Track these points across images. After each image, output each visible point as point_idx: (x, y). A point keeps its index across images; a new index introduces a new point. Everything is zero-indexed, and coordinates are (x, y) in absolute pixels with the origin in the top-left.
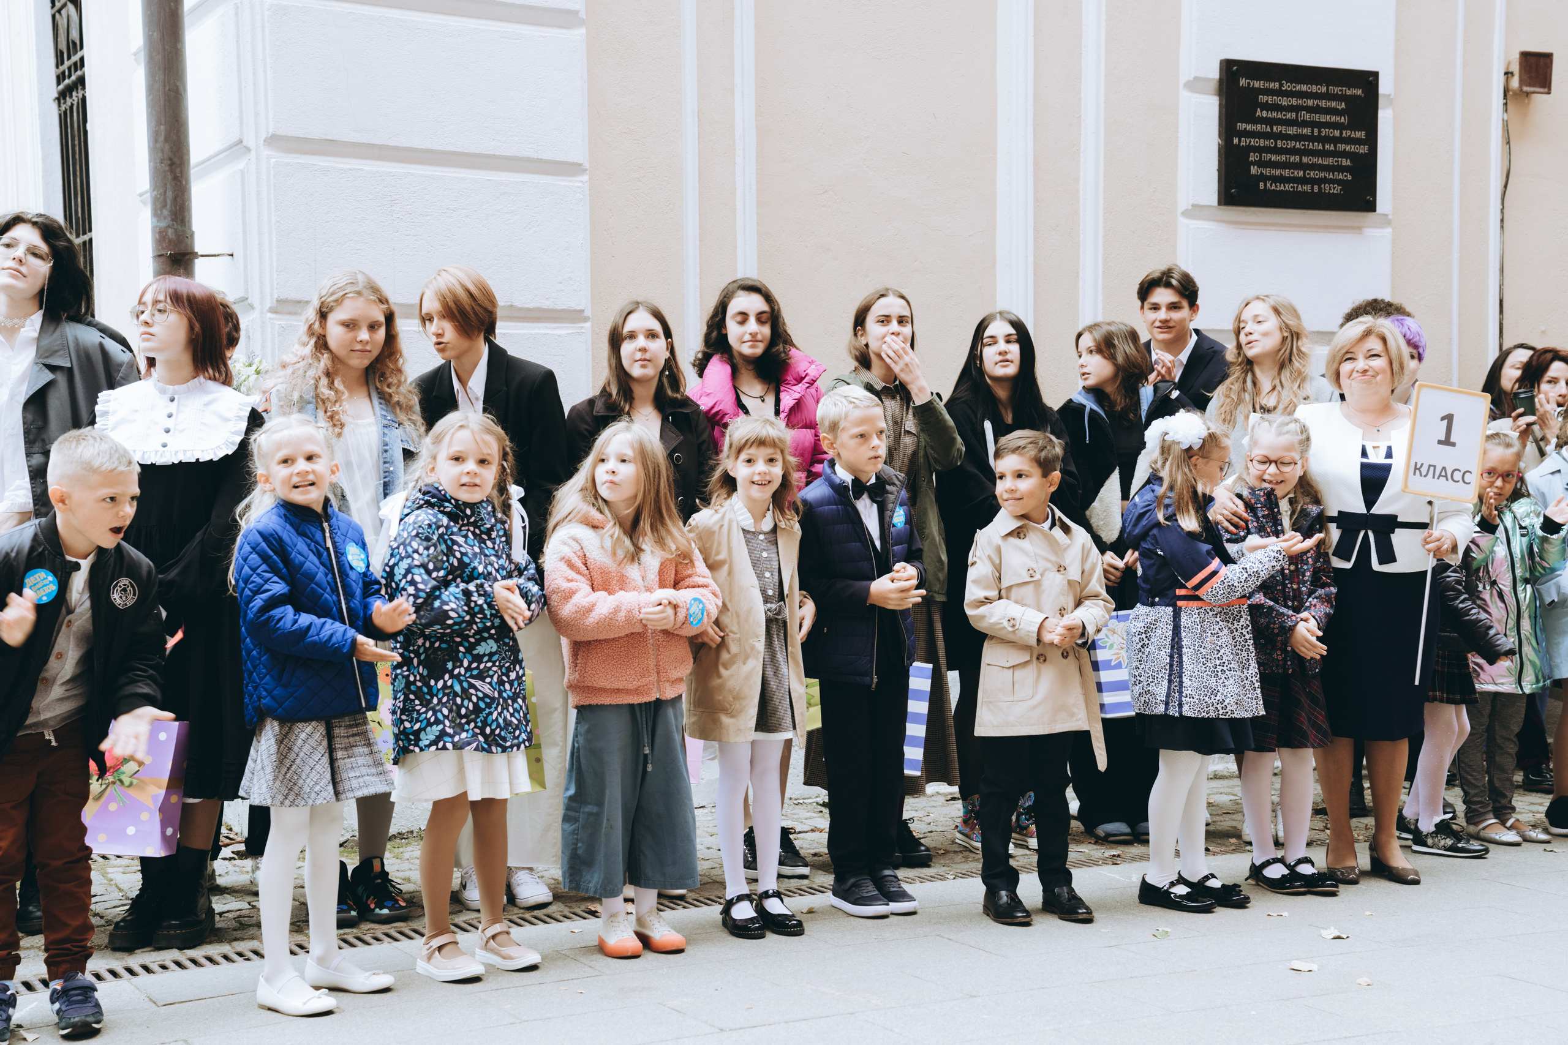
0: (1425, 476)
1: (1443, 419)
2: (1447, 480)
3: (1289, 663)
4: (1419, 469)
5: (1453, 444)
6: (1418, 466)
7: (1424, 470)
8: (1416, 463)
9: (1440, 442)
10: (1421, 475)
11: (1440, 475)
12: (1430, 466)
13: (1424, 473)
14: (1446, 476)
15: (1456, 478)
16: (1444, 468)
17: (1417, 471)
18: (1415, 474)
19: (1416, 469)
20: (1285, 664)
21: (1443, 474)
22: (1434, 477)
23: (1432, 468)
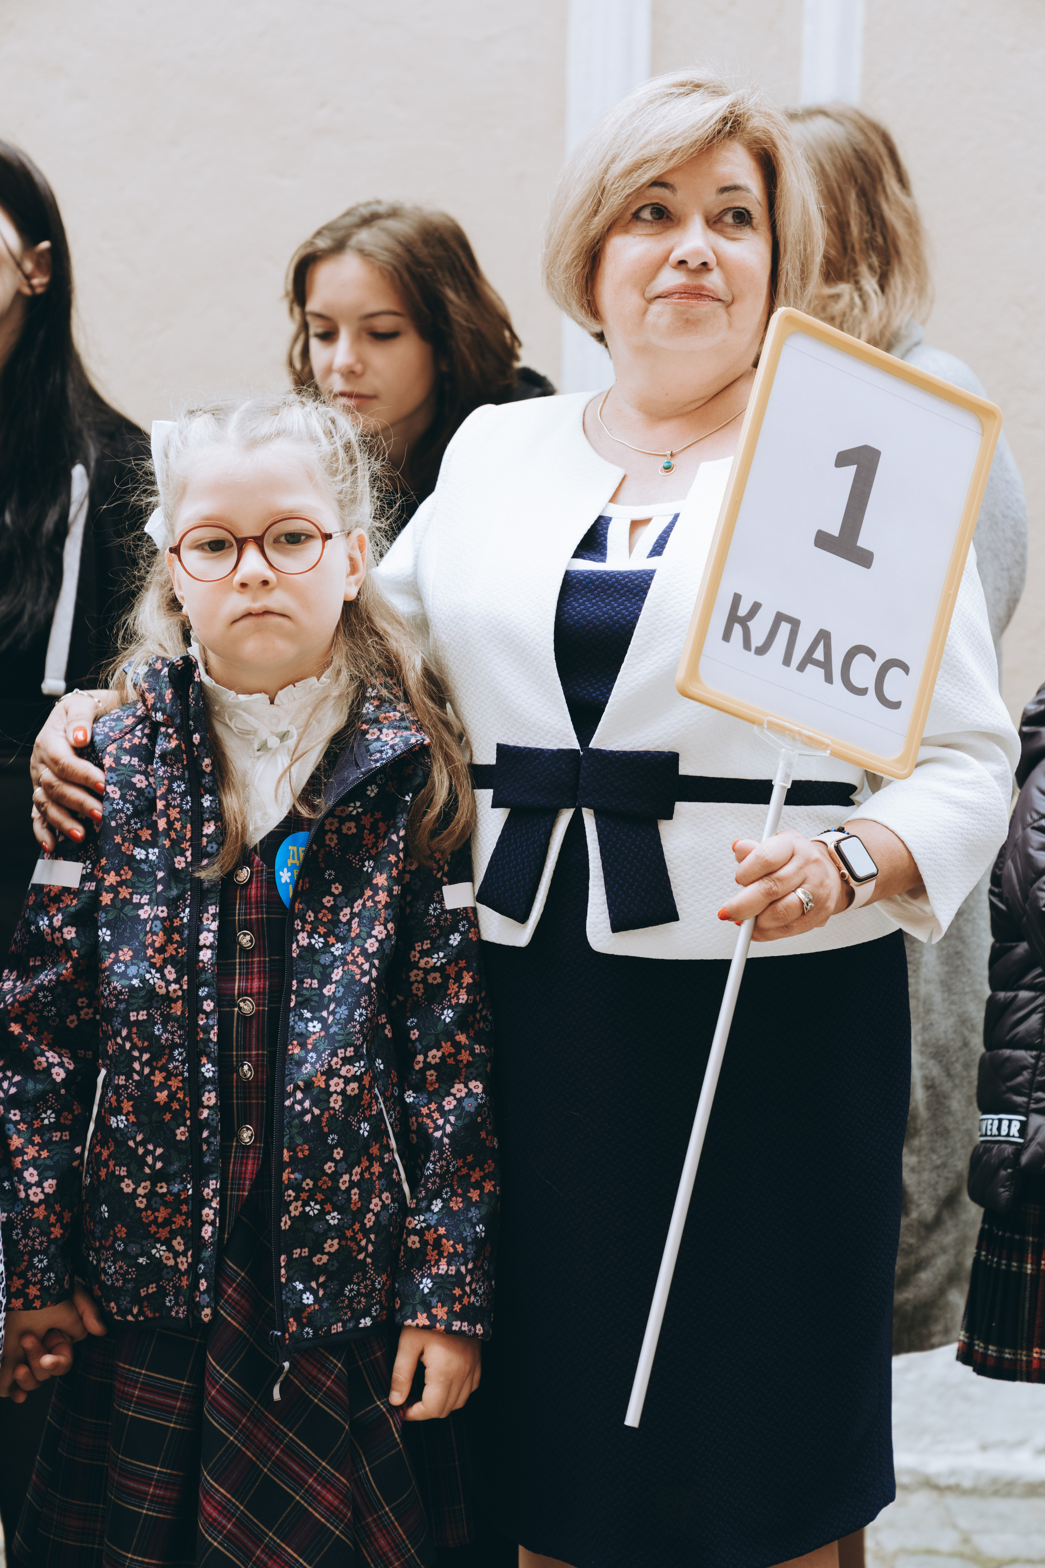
0: (761, 651)
1: (843, 459)
2: (829, 679)
3: (203, 1285)
4: (744, 622)
5: (864, 559)
6: (742, 611)
7: (759, 628)
8: (737, 599)
9: (823, 541)
10: (747, 645)
11: (808, 659)
12: (780, 618)
13: (757, 640)
14: (826, 665)
15: (857, 680)
16: (824, 636)
17: (737, 629)
18: (727, 637)
19: (733, 618)
20: (195, 1286)
21: (819, 654)
22: (787, 661)
23: (785, 628)
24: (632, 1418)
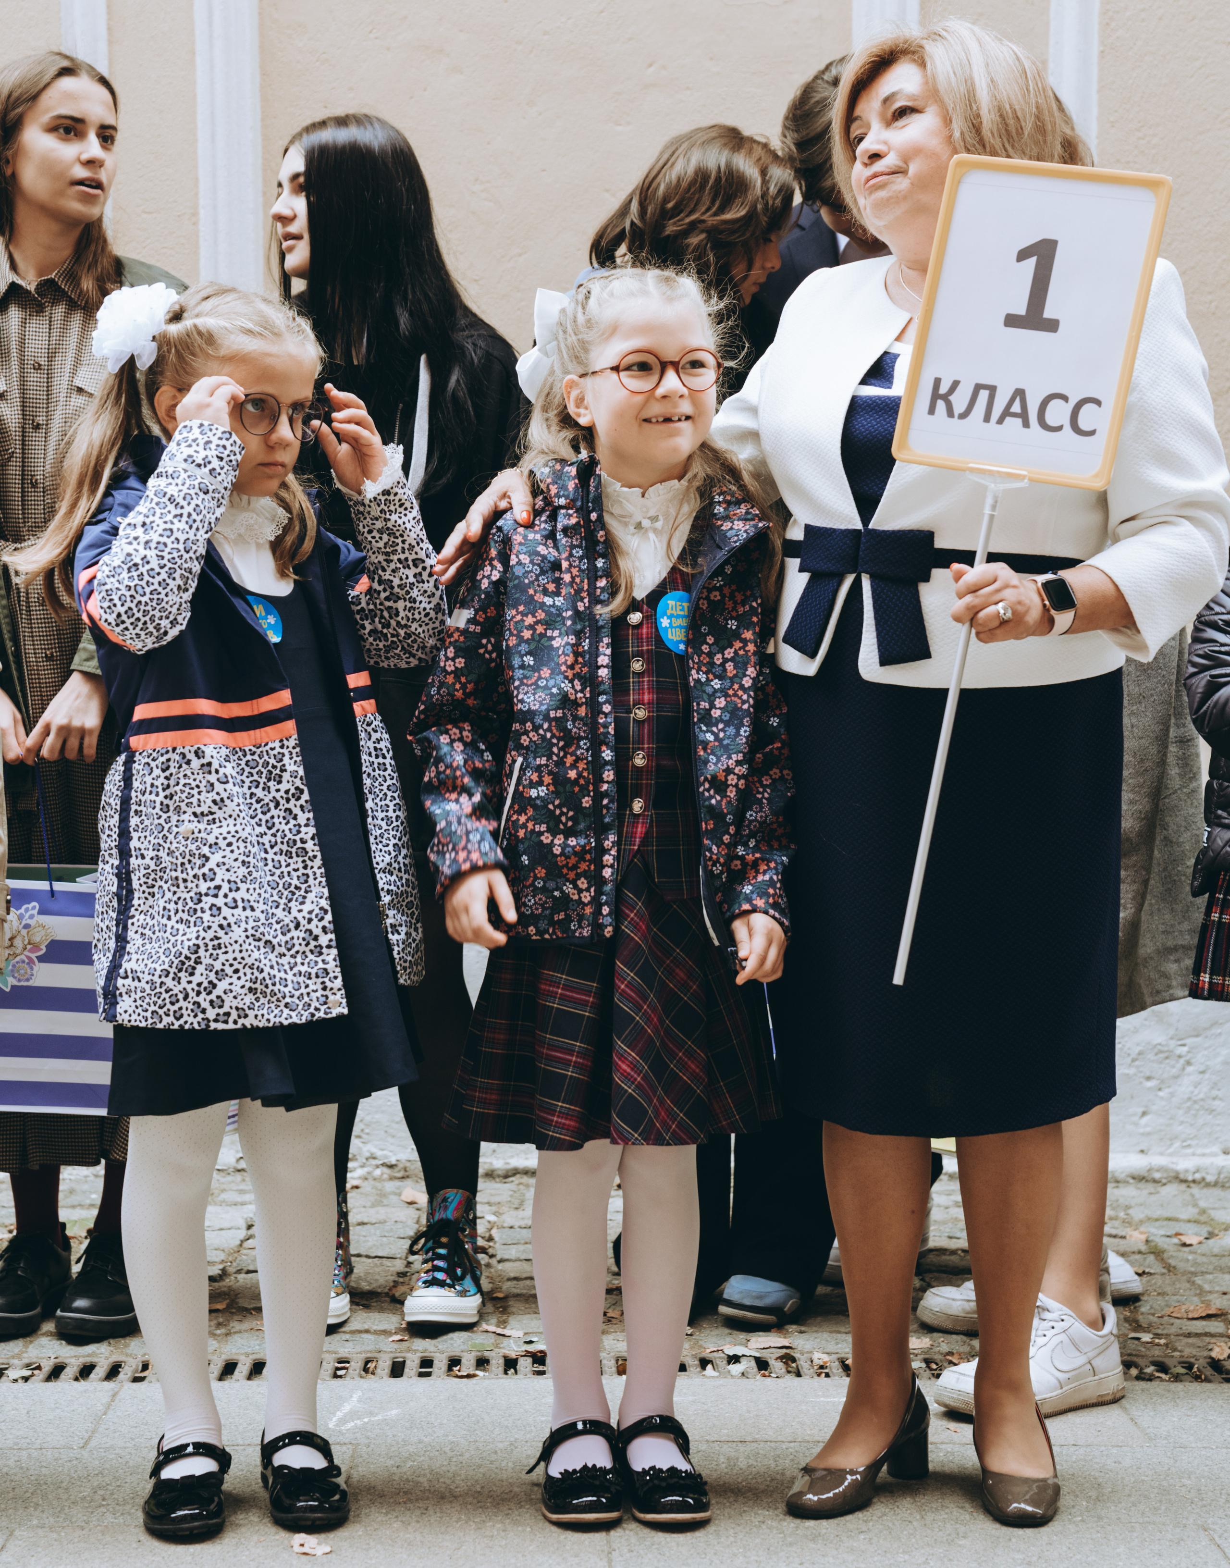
0: (963, 416)
1: (1023, 255)
2: (1026, 424)
3: (606, 910)
4: (945, 398)
5: (1052, 326)
6: (943, 390)
7: (960, 400)
8: (937, 382)
9: (1012, 321)
10: (950, 413)
11: (1007, 413)
12: (978, 388)
13: (959, 408)
14: (1024, 416)
15: (1050, 420)
16: (1020, 393)
17: (941, 405)
18: (932, 411)
19: (936, 395)
20: (598, 912)
21: (1016, 408)
22: (987, 419)
23: (984, 395)
24: (898, 978)
